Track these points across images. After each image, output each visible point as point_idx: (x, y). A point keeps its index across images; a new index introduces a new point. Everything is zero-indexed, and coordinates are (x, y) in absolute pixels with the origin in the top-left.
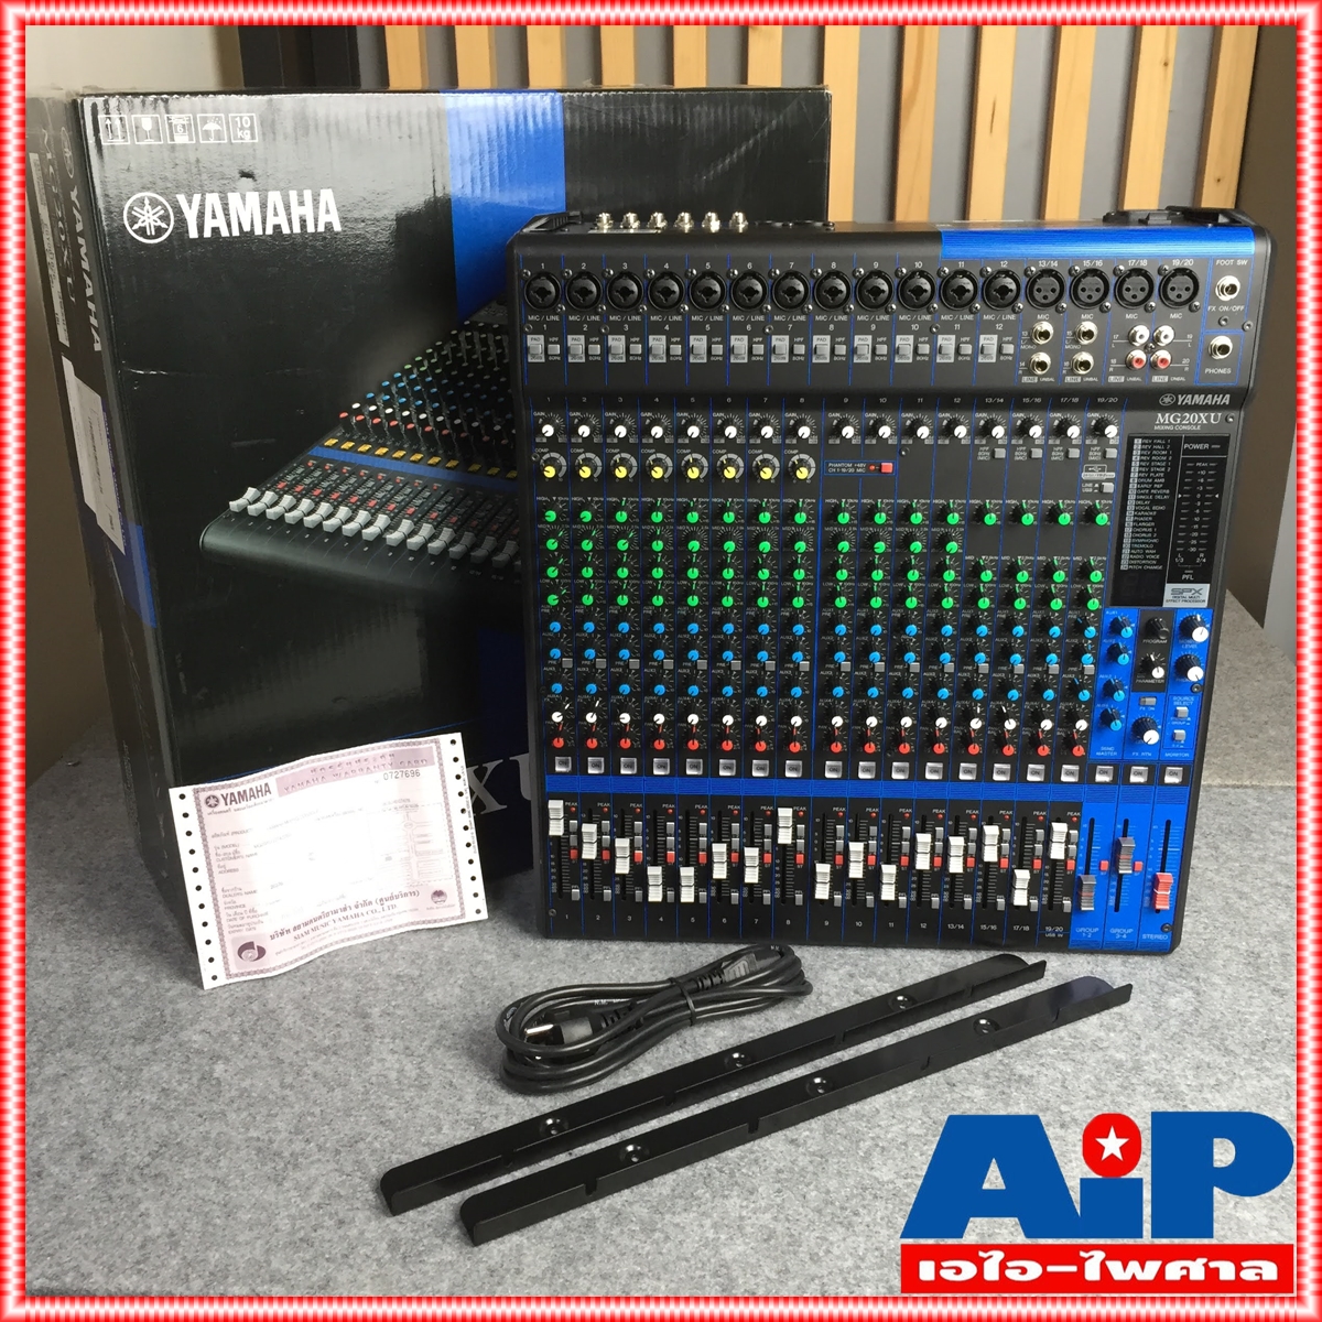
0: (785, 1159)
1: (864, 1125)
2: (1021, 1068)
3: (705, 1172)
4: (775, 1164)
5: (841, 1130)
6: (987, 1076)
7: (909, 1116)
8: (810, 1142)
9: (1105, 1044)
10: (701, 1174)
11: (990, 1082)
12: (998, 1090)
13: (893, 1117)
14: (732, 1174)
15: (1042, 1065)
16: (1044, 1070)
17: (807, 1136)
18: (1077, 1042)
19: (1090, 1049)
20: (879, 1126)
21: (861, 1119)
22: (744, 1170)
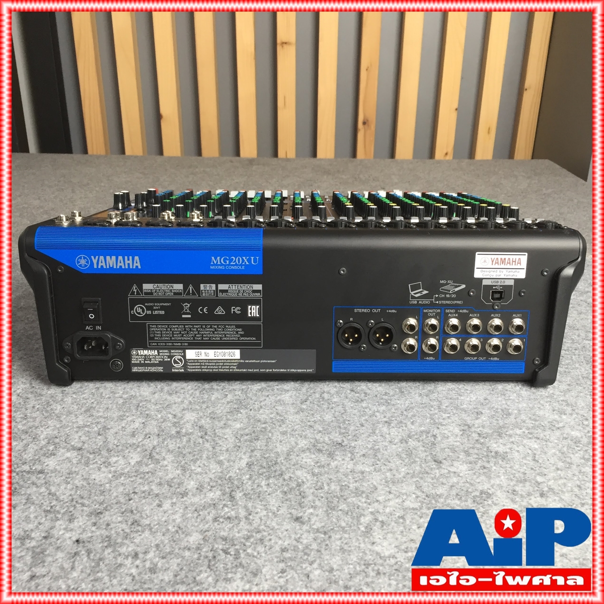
0: (290, 537)
1: (364, 500)
2: (495, 445)
3: (210, 555)
4: (280, 542)
5: (343, 506)
6: (467, 453)
7: (404, 491)
8: (314, 519)
9: (561, 425)
10: (207, 557)
11: (471, 459)
12: (479, 465)
13: (390, 493)
14: (237, 556)
15: (512, 442)
16: (515, 447)
17: (312, 514)
18: (537, 423)
19: (550, 428)
20: (377, 501)
21: (361, 495)
22: (249, 551)
